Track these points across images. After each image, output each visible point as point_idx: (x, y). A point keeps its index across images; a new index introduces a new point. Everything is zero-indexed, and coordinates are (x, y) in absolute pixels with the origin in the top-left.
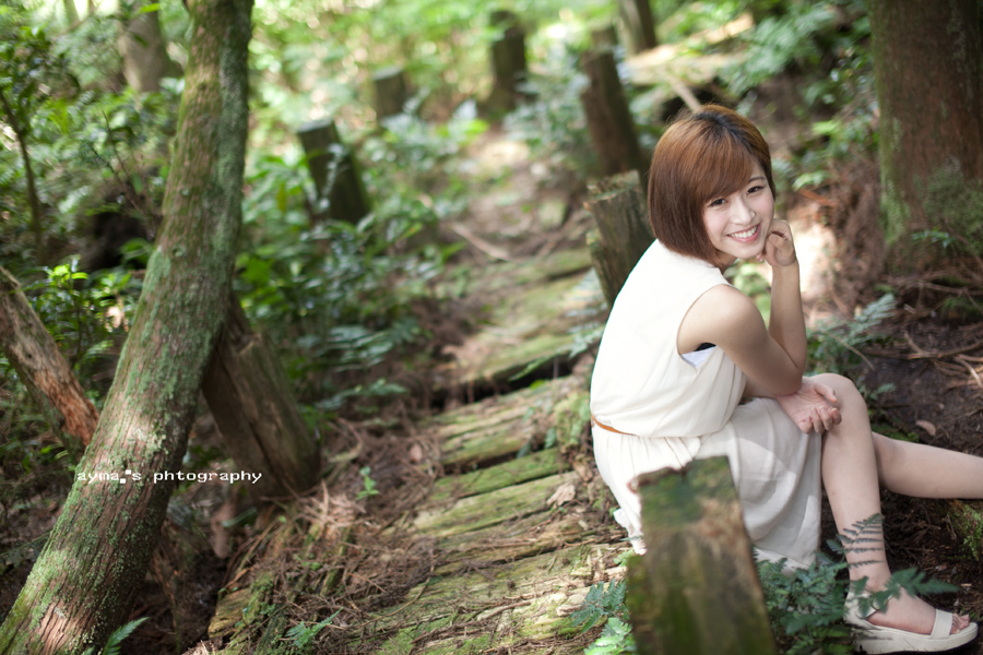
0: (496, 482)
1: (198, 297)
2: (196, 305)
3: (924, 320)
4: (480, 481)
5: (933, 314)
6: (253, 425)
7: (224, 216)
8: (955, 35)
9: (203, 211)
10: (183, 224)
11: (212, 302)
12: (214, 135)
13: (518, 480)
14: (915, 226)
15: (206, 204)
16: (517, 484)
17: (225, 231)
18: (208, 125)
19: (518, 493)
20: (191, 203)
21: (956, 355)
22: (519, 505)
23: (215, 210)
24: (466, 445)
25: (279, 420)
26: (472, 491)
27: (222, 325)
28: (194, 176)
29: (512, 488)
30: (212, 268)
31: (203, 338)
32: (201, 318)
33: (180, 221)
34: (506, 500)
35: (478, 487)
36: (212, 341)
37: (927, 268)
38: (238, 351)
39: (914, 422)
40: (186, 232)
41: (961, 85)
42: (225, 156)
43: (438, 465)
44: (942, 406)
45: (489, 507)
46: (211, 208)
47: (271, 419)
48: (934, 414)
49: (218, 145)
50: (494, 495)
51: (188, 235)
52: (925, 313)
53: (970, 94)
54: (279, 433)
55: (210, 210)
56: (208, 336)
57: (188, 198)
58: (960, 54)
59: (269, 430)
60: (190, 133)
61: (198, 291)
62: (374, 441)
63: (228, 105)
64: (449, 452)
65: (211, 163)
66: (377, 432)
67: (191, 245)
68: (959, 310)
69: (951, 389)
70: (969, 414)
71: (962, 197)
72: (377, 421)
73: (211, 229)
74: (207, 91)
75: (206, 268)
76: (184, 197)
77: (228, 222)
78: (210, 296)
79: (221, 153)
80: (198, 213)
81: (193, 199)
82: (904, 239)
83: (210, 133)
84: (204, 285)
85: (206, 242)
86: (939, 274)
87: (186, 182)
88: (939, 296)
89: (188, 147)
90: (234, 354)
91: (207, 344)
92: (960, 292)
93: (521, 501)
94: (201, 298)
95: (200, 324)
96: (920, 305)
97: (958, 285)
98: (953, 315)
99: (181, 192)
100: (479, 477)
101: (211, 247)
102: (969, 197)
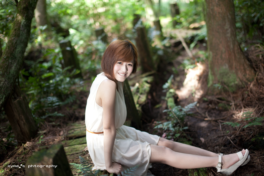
0: (76, 143)
1: (3, 86)
2: (2, 88)
3: (213, 109)
4: (72, 142)
5: (217, 108)
6: (18, 121)
7: (15, 65)
8: (227, 30)
9: (9, 63)
10: (3, 66)
11: (7, 87)
12: (16, 43)
13: (81, 143)
14: (215, 82)
15: (10, 61)
16: (80, 144)
17: (15, 69)
18: (15, 40)
19: (78, 147)
20: (6, 61)
21: (218, 120)
22: (76, 150)
23: (13, 63)
24: (75, 132)
25: (24, 121)
26: (69, 145)
27: (9, 94)
28: (8, 53)
29: (78, 145)
30: (9, 78)
31: (3, 97)
32: (3, 91)
33: (2, 65)
34: (75, 148)
35: (71, 144)
36: (5, 98)
37: (217, 94)
38: (14, 101)
39: (199, 138)
40: (3, 68)
41: (229, 44)
42: (18, 48)
43: (65, 137)
44: (209, 134)
45: (70, 150)
46: (12, 62)
47: (22, 120)
48: (206, 137)
49: (17, 46)
50: (73, 147)
51: (3, 69)
52: (214, 107)
53: (232, 46)
54: (24, 124)
55: (11, 63)
56: (4, 96)
57: (5, 59)
58: (229, 35)
59: (22, 123)
60: (10, 41)
61: (3, 84)
62: (52, 129)
63: (21, 35)
64: (70, 134)
65: (14, 50)
66: (53, 126)
67: (4, 71)
68: (222, 107)
69: (213, 130)
70: (215, 137)
71: (228, 75)
72: (54, 123)
73: (11, 68)
74: (16, 31)
75: (7, 78)
76: (4, 59)
77: (16, 66)
78: (7, 86)
79: (17, 47)
80: (7, 63)
81: (7, 59)
82: (212, 85)
83: (15, 42)
84: (5, 82)
85: (8, 71)
86: (220, 97)
87: (6, 55)
88: (218, 103)
89: (8, 45)
90: (13, 101)
91: (3, 99)
92: (223, 102)
93: (78, 149)
94: (4, 86)
95: (2, 93)
96: (213, 105)
97: (223, 100)
98: (221, 108)
99: (4, 57)
100: (72, 141)
101: (10, 73)
102: (230, 75)
